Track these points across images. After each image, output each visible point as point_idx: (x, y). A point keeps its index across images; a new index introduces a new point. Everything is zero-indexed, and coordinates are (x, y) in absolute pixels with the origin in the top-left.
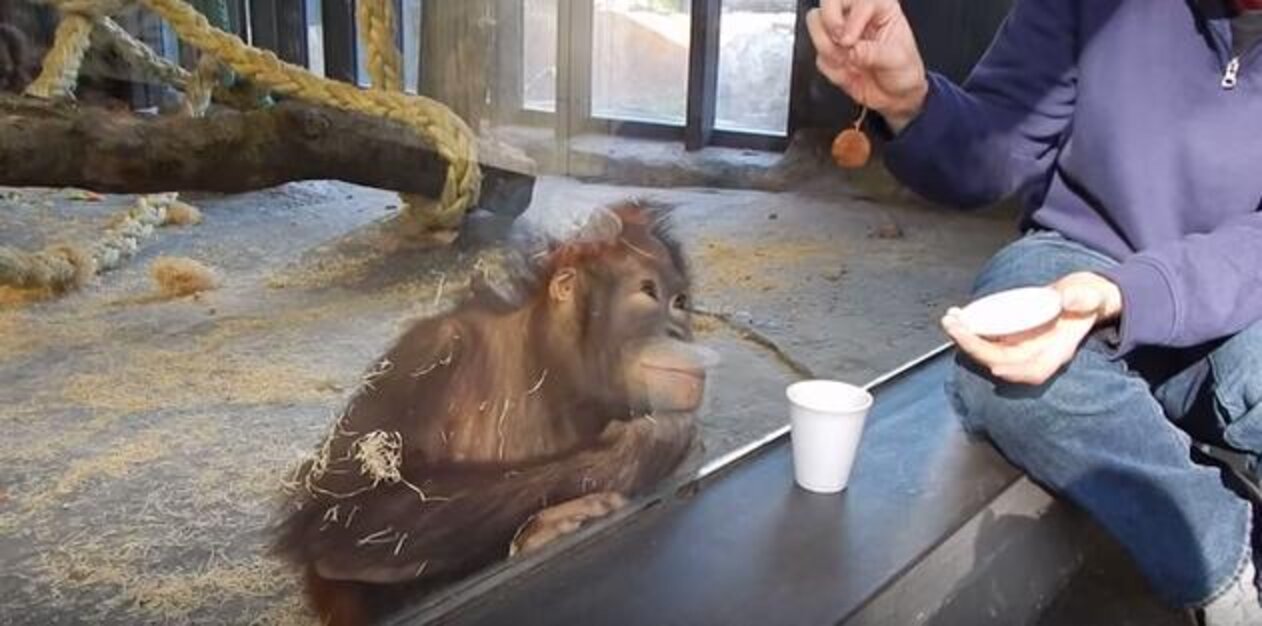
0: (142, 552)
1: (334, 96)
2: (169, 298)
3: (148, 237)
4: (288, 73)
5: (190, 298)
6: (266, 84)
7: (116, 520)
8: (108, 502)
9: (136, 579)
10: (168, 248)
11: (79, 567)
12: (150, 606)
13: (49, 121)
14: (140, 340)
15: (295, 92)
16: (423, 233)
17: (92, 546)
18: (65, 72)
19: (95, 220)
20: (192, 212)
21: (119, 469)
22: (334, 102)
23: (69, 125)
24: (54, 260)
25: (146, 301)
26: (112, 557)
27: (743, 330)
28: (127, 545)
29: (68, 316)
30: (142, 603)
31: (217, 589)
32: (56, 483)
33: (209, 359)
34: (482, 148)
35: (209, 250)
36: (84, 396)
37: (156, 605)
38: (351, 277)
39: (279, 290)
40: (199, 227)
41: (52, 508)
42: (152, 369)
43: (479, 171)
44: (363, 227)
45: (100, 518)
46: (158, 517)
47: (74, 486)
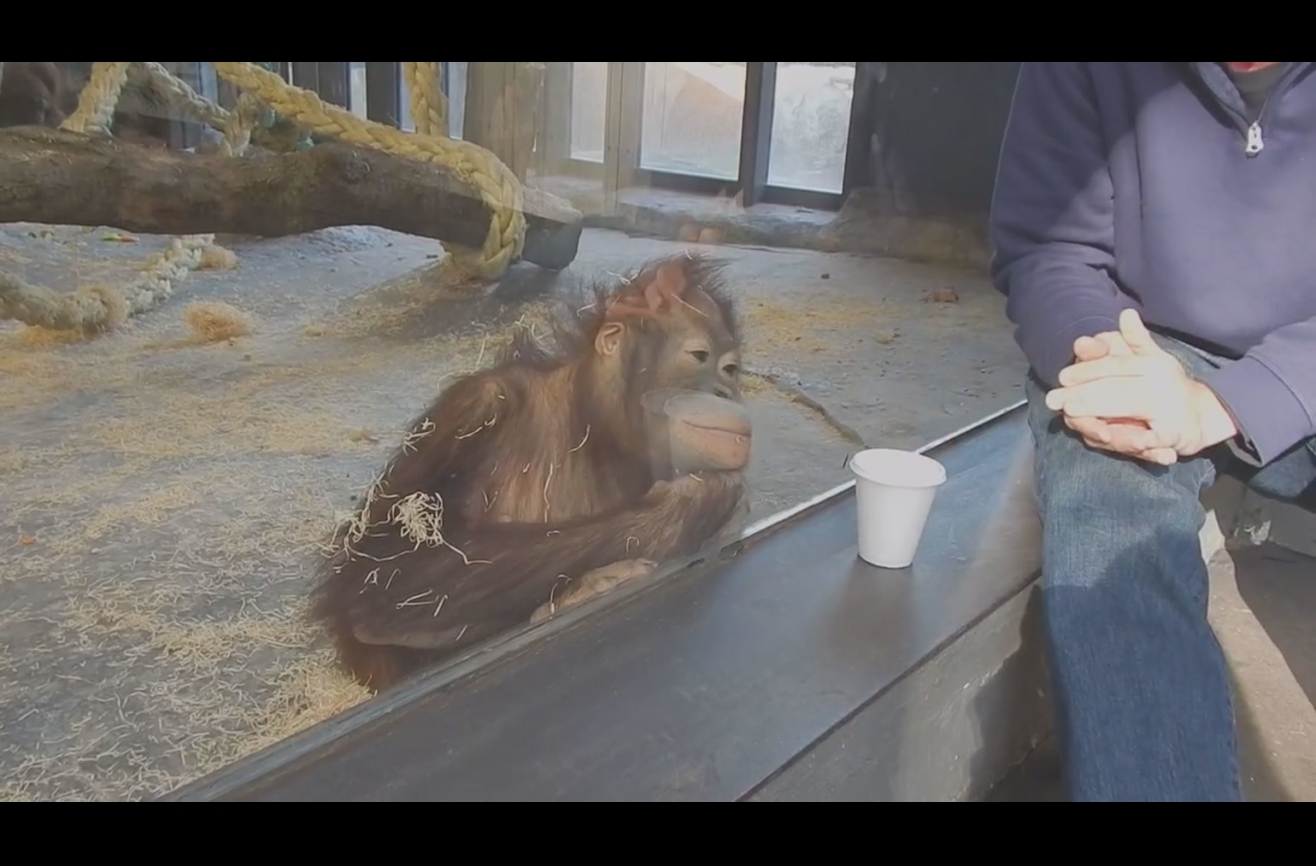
0: (171, 600)
1: (378, 141)
2: (200, 344)
3: (182, 280)
4: (330, 114)
5: (223, 344)
6: (308, 125)
7: (146, 566)
8: (139, 548)
9: (165, 626)
10: (203, 292)
11: (106, 613)
12: (179, 654)
13: (85, 157)
14: (172, 384)
15: (338, 134)
16: (462, 283)
17: (121, 592)
18: (102, 107)
19: (129, 262)
20: (229, 256)
21: (151, 515)
22: (376, 145)
23: (106, 161)
24: (85, 301)
25: (178, 346)
26: (142, 604)
27: (791, 391)
28: (157, 592)
29: (99, 359)
30: (171, 651)
31: (248, 639)
32: (85, 528)
33: (243, 407)
34: (527, 197)
35: (245, 295)
36: (115, 440)
37: (185, 653)
38: (390, 327)
39: (316, 338)
40: (235, 272)
41: (80, 553)
42: (185, 414)
43: (523, 221)
44: (403, 276)
45: (129, 564)
46: (188, 564)
47: (103, 531)
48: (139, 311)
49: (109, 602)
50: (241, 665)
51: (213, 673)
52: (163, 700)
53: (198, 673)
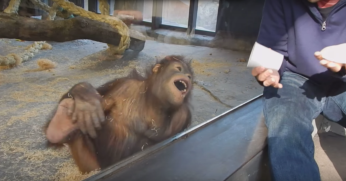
0: (30, 144)
1: (90, 16)
2: (41, 70)
3: (37, 52)
4: (78, 9)
5: (47, 70)
6: (72, 12)
7: (23, 134)
8: (22, 128)
9: (28, 151)
10: (42, 56)
11: (12, 147)
12: (31, 159)
13: (9, 20)
14: (33, 82)
15: (80, 14)
16: (113, 55)
17: (16, 141)
18: (15, 5)
19: (23, 47)
20: (50, 46)
21: (25, 119)
22: (90, 18)
23: (15, 21)
24: (10, 58)
25: (35, 71)
26: (22, 145)
27: (201, 86)
28: (26, 141)
29: (13, 74)
30: (29, 158)
31: (51, 155)
32: (7, 122)
33: (52, 88)
34: (131, 32)
35: (54, 57)
36: (16, 97)
37: (33, 159)
38: (93, 67)
39: (73, 69)
40: (51, 50)
41: (5, 129)
42: (36, 90)
43: (130, 39)
44: (97, 53)
45: (19, 133)
46: (35, 133)
47: (12, 123)
48: (25, 61)
49: (13, 144)
50: (49, 163)
51: (41, 165)
52: (26, 173)
53: (36, 165)
